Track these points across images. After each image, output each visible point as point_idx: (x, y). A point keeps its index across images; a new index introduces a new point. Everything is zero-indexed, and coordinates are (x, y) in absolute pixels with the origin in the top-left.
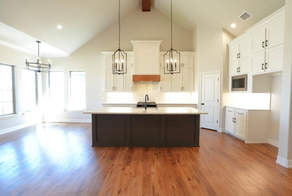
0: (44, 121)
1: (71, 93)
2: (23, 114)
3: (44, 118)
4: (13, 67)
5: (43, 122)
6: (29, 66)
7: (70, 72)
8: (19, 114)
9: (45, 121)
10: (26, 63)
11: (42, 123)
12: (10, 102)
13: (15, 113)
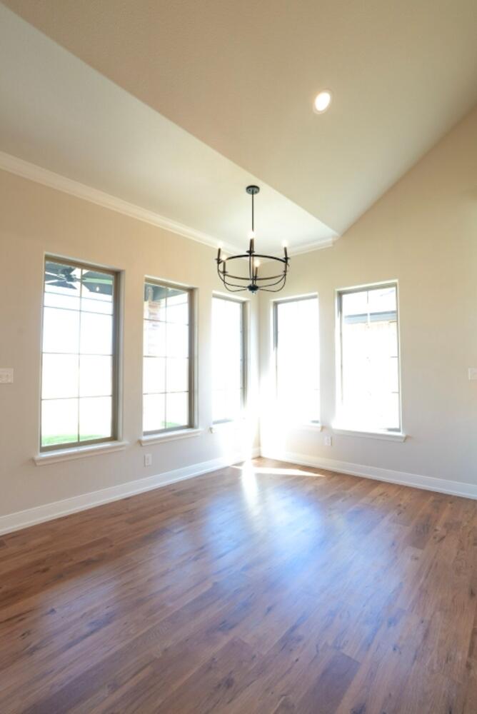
0: (260, 452)
1: (342, 366)
2: (211, 429)
3: (259, 445)
4: (191, 291)
5: (257, 455)
6: (226, 277)
7: (340, 294)
8: (200, 429)
9: (263, 455)
10: (219, 261)
11: (254, 459)
12: (182, 392)
13: (191, 425)
